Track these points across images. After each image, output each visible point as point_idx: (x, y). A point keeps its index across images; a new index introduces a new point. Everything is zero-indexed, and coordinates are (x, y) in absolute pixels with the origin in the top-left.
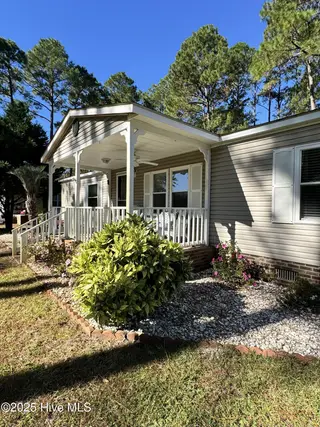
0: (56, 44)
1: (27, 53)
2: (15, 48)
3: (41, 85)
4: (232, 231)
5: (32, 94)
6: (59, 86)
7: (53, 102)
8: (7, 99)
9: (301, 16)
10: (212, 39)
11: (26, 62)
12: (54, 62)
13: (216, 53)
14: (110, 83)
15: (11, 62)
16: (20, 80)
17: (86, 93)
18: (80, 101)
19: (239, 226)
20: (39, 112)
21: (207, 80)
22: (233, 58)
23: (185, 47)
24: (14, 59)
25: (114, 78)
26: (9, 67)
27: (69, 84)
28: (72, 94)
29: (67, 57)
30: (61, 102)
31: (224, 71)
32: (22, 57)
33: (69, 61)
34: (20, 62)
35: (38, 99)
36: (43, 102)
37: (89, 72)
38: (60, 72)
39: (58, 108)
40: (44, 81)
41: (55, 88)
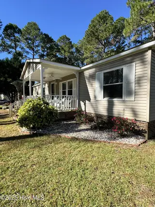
0: (35, 24)
1: (22, 29)
2: (17, 27)
3: (29, 44)
4: (85, 104)
5: (25, 48)
6: (37, 43)
7: (34, 51)
8: (14, 51)
9: (143, 5)
10: (105, 17)
11: (21, 33)
12: (34, 32)
13: (107, 24)
14: (59, 41)
15: (15, 34)
16: (19, 42)
17: (48, 46)
18: (46, 50)
19: (87, 102)
20: (28, 56)
21: (102, 37)
22: (115, 26)
23: (93, 21)
24: (16, 32)
25: (61, 38)
26: (14, 36)
27: (41, 42)
28: (42, 47)
29: (40, 30)
30: (37, 51)
31: (111, 32)
32: (19, 31)
33: (41, 31)
34: (19, 33)
35: (28, 50)
36: (29, 51)
37: (50, 36)
38: (36, 37)
39: (37, 53)
40: (30, 42)
41: (34, 44)
